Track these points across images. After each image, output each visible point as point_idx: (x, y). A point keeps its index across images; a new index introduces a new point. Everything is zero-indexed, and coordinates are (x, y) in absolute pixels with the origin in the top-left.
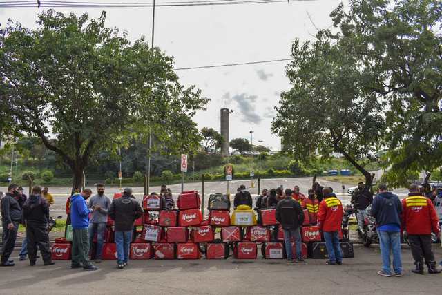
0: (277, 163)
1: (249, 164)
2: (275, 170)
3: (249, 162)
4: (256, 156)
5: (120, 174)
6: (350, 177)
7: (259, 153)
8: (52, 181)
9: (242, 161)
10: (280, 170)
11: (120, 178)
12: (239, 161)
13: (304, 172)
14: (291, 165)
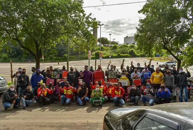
0: (122, 50)
1: (108, 51)
2: (121, 54)
3: (107, 50)
4: (111, 47)
5: (43, 57)
6: (160, 58)
7: (113, 45)
8: (8, 60)
9: (104, 49)
10: (124, 54)
11: (43, 58)
12: (103, 49)
13: (136, 55)
14: (130, 52)
